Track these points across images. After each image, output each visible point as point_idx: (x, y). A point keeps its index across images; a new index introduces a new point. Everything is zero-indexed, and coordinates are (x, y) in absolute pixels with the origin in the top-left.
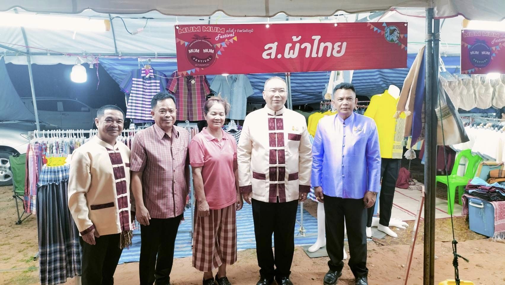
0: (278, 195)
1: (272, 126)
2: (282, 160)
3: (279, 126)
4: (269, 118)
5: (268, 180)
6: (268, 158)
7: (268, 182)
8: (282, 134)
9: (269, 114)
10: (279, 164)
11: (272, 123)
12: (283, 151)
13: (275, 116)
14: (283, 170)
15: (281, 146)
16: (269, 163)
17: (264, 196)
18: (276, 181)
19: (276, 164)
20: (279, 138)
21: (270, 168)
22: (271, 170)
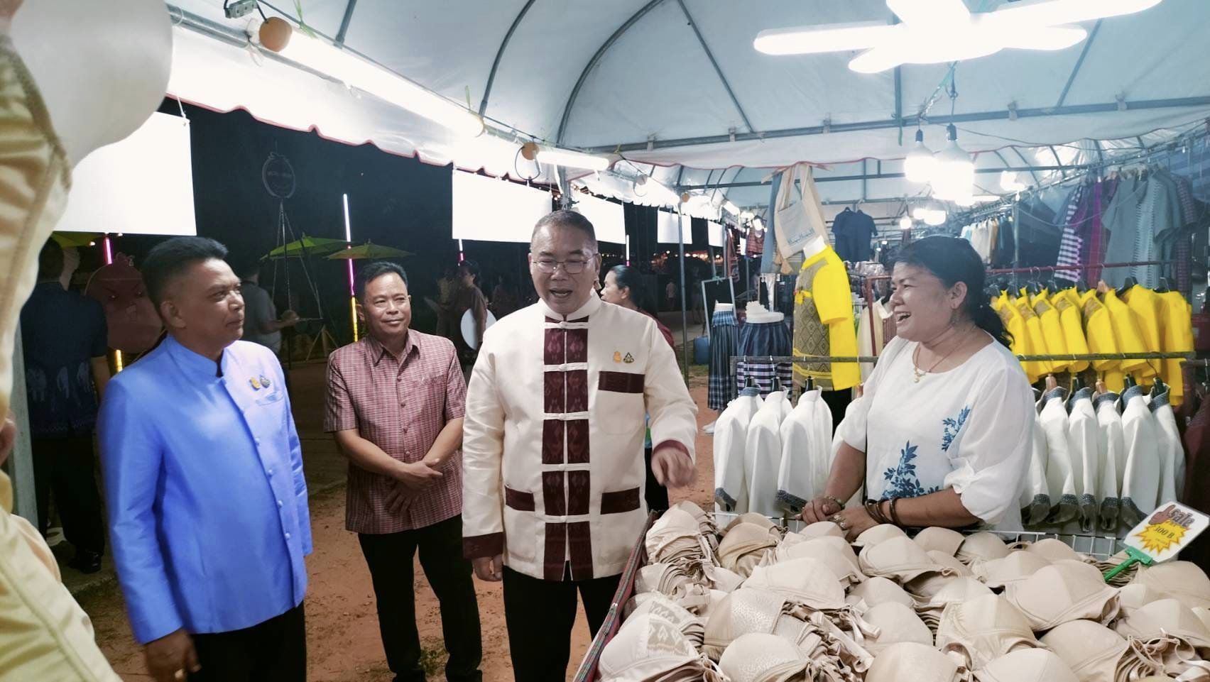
0: (567, 558)
1: (554, 353)
2: (581, 451)
3: (574, 351)
4: (546, 330)
5: (540, 511)
6: (538, 445)
7: (540, 519)
8: (582, 374)
9: (548, 319)
10: (569, 463)
11: (555, 342)
12: (584, 424)
13: (566, 323)
14: (584, 481)
15: (577, 410)
16: (541, 460)
17: (533, 561)
18: (564, 515)
19: (563, 463)
20: (574, 387)
21: (545, 475)
22: (548, 480)
